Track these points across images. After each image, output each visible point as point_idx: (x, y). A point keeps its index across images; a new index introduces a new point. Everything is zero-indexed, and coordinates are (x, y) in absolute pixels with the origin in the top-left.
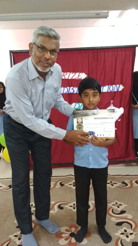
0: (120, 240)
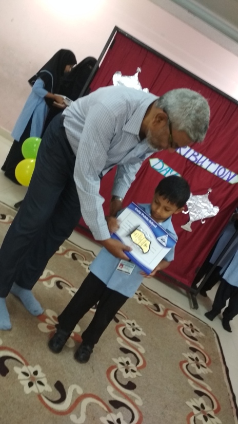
0: (115, 369)
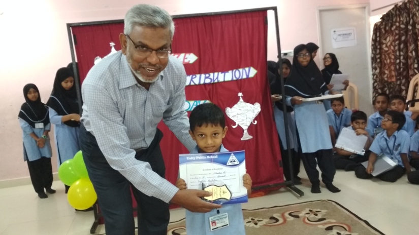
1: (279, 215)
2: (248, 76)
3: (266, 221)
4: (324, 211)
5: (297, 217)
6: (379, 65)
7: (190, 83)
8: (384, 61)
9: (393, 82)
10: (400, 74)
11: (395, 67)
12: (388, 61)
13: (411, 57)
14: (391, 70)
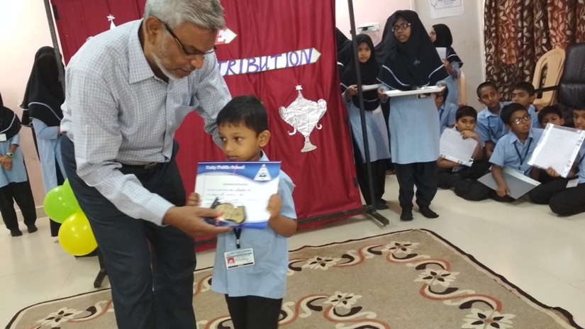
1: (354, 251)
2: (308, 61)
3: (336, 260)
4: (415, 245)
5: (379, 253)
6: (494, 41)
7: (227, 72)
8: (501, 36)
9: (513, 64)
10: (522, 53)
11: (516, 44)
12: (507, 35)
13: (537, 29)
14: (511, 48)
